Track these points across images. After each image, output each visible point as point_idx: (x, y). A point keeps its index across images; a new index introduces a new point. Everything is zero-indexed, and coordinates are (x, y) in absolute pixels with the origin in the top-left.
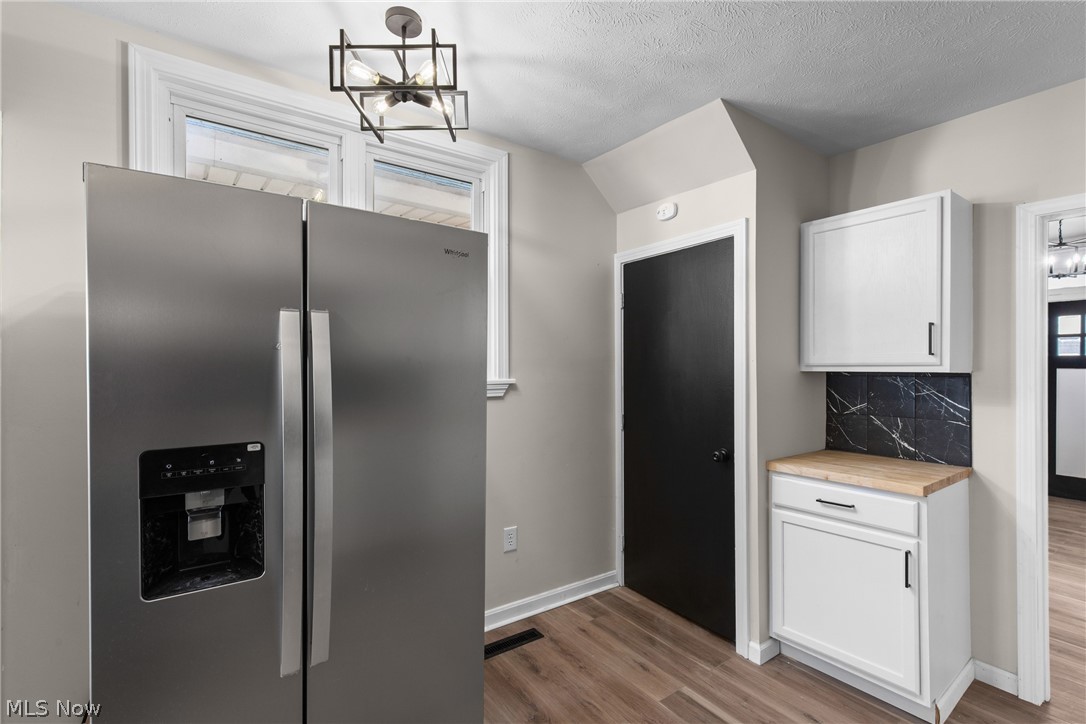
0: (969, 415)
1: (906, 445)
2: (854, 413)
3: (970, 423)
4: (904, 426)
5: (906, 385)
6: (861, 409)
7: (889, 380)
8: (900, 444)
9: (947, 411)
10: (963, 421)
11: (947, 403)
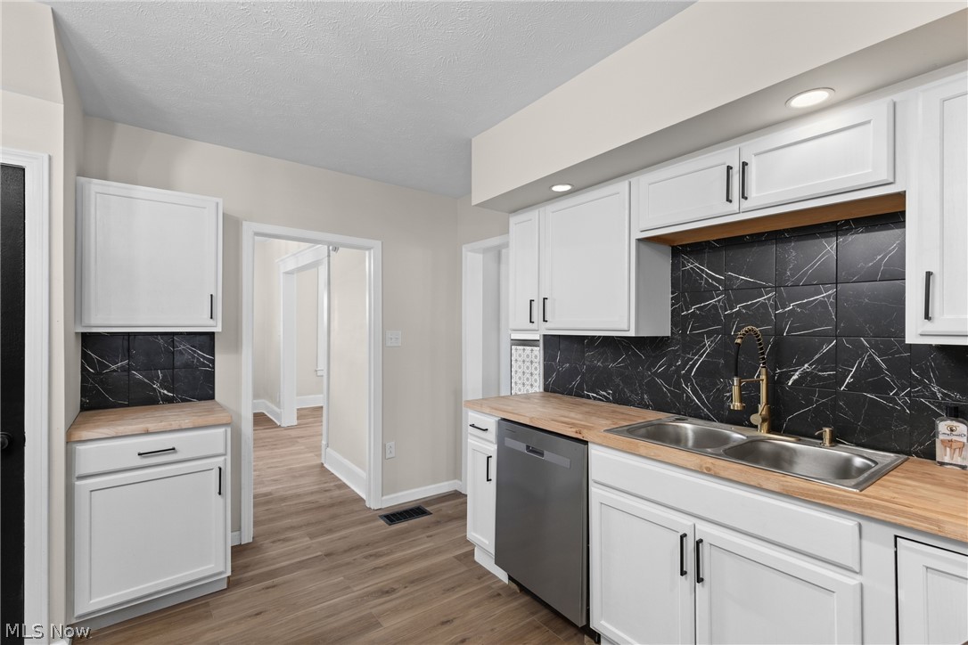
0: (213, 362)
1: (165, 392)
2: (114, 371)
3: (214, 368)
4: (164, 376)
5: (166, 342)
6: (122, 366)
7: (151, 338)
8: (160, 392)
9: (198, 360)
10: (209, 367)
11: (198, 354)
